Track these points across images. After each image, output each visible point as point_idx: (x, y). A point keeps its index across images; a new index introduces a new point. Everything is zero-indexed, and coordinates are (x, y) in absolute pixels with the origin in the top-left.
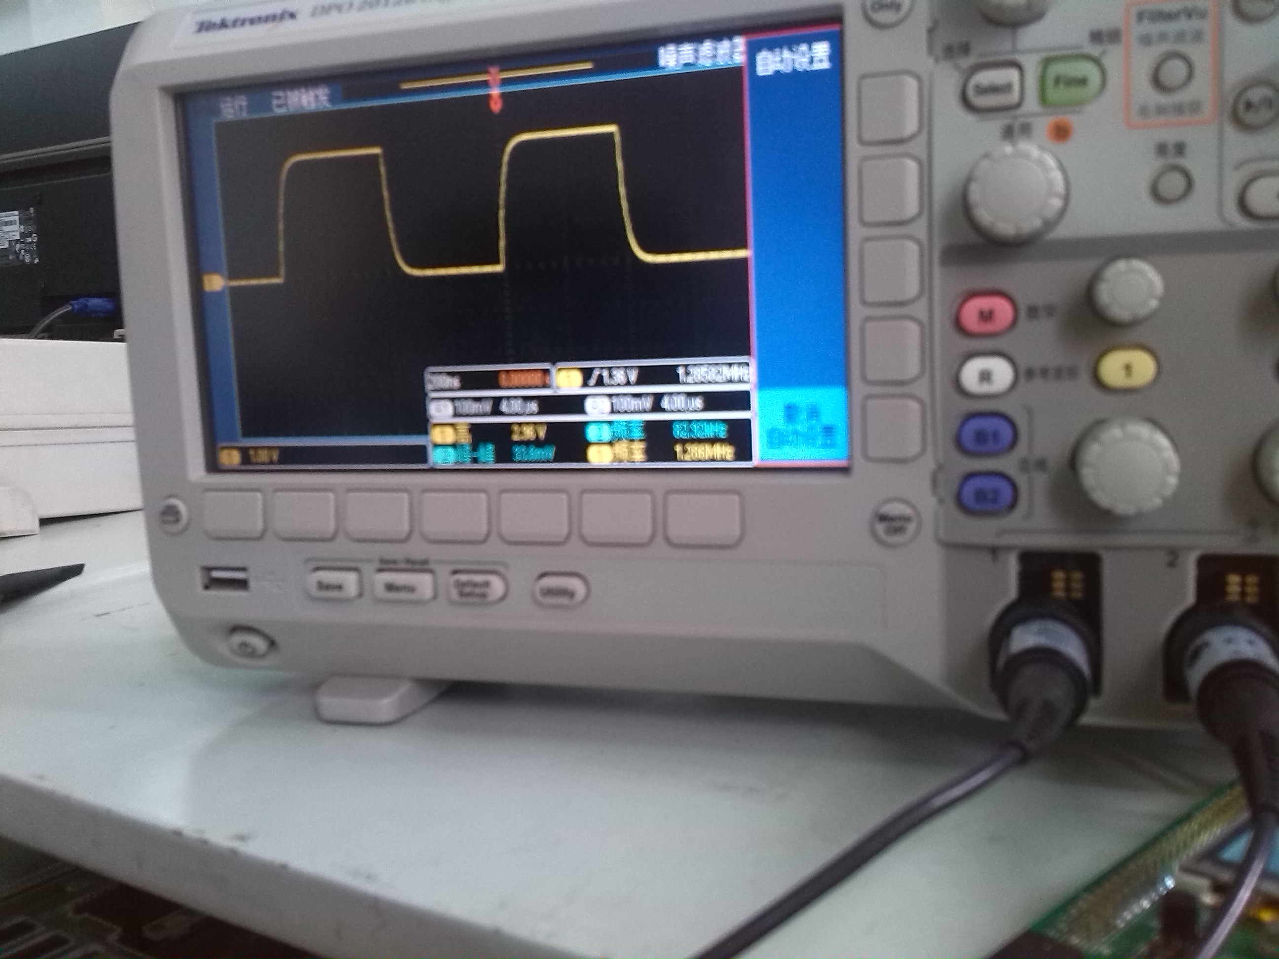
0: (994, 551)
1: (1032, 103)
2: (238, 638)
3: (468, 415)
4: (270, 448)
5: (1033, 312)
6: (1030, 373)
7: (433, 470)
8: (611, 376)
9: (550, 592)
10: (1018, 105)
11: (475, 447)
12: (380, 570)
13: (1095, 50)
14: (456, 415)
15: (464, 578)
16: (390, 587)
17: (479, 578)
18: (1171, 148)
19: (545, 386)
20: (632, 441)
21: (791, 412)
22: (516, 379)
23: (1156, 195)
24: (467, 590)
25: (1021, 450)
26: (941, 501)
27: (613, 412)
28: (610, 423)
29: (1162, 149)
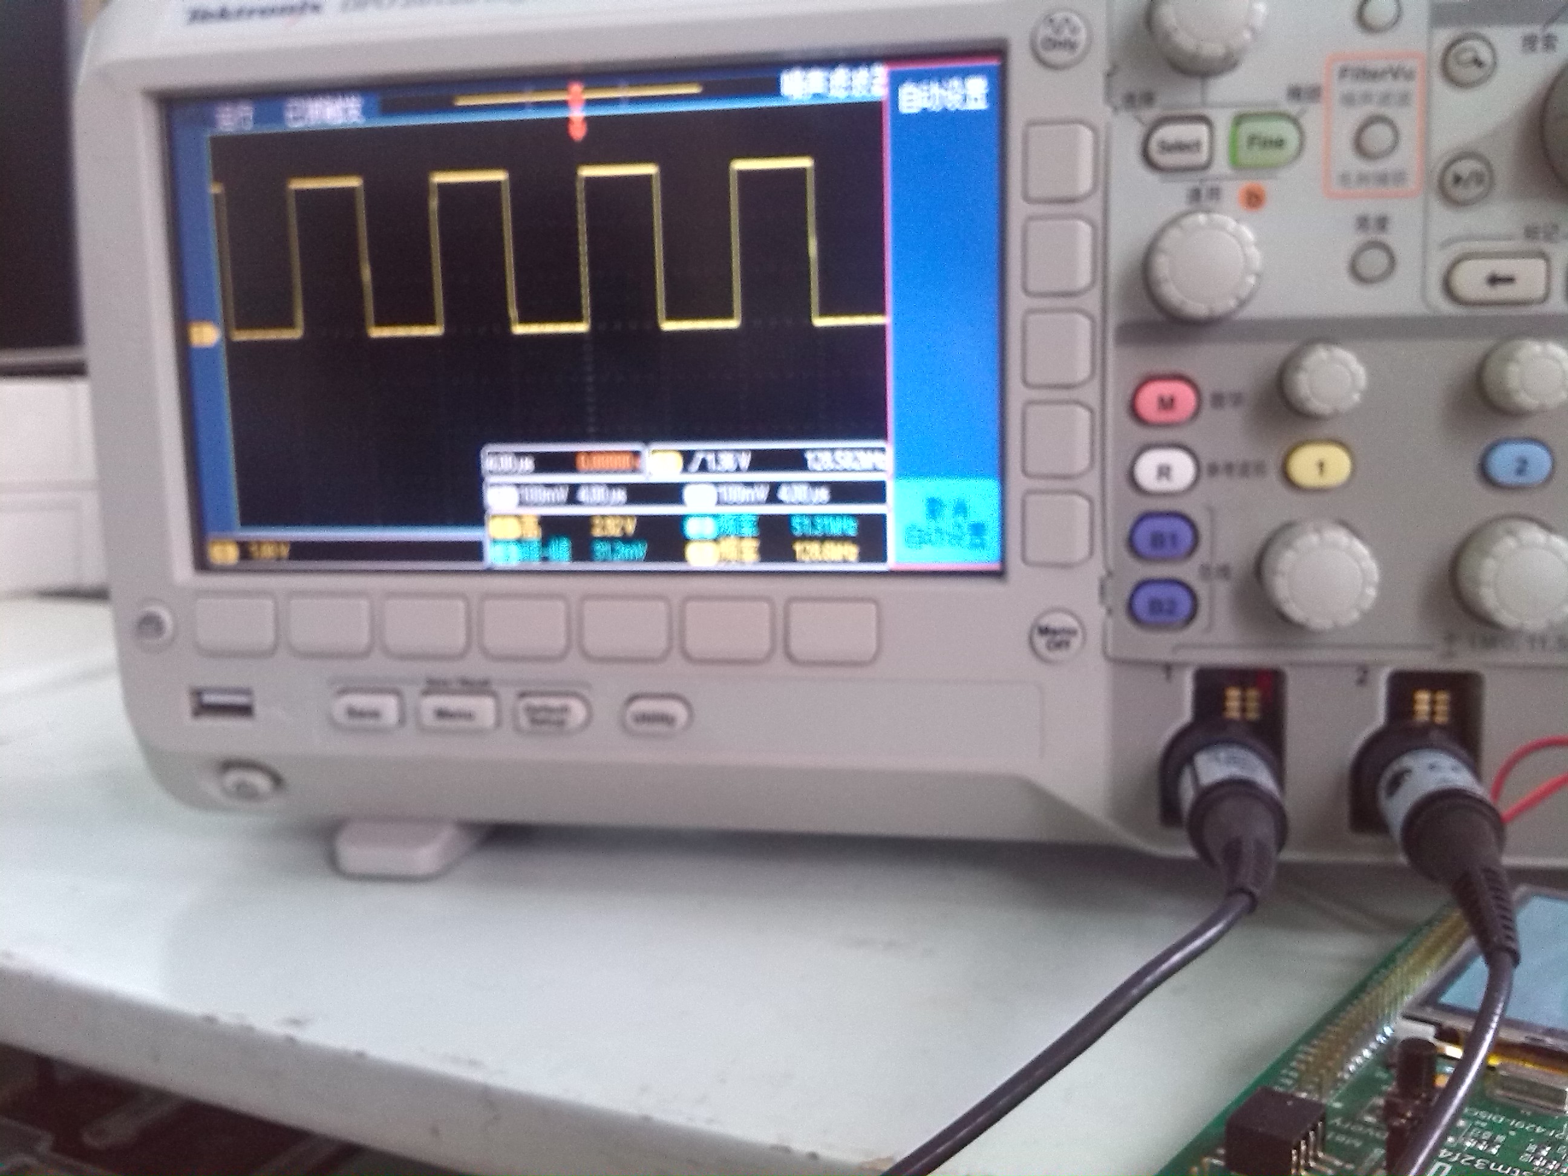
0: (1168, 668)
1: (1221, 165)
2: (233, 777)
3: (536, 505)
4: (278, 543)
5: (1218, 400)
6: (1213, 470)
7: (491, 571)
8: (717, 461)
9: (644, 718)
10: (1206, 166)
11: (545, 542)
12: (426, 693)
13: (1293, 108)
14: (522, 503)
15: (537, 702)
16: (442, 714)
17: (554, 702)
18: (1372, 223)
19: (634, 470)
20: (742, 538)
21: (934, 507)
22: (598, 462)
23: (1356, 274)
24: (541, 716)
25: (1202, 555)
26: (1110, 612)
27: (719, 503)
28: (715, 516)
29: (1362, 223)
